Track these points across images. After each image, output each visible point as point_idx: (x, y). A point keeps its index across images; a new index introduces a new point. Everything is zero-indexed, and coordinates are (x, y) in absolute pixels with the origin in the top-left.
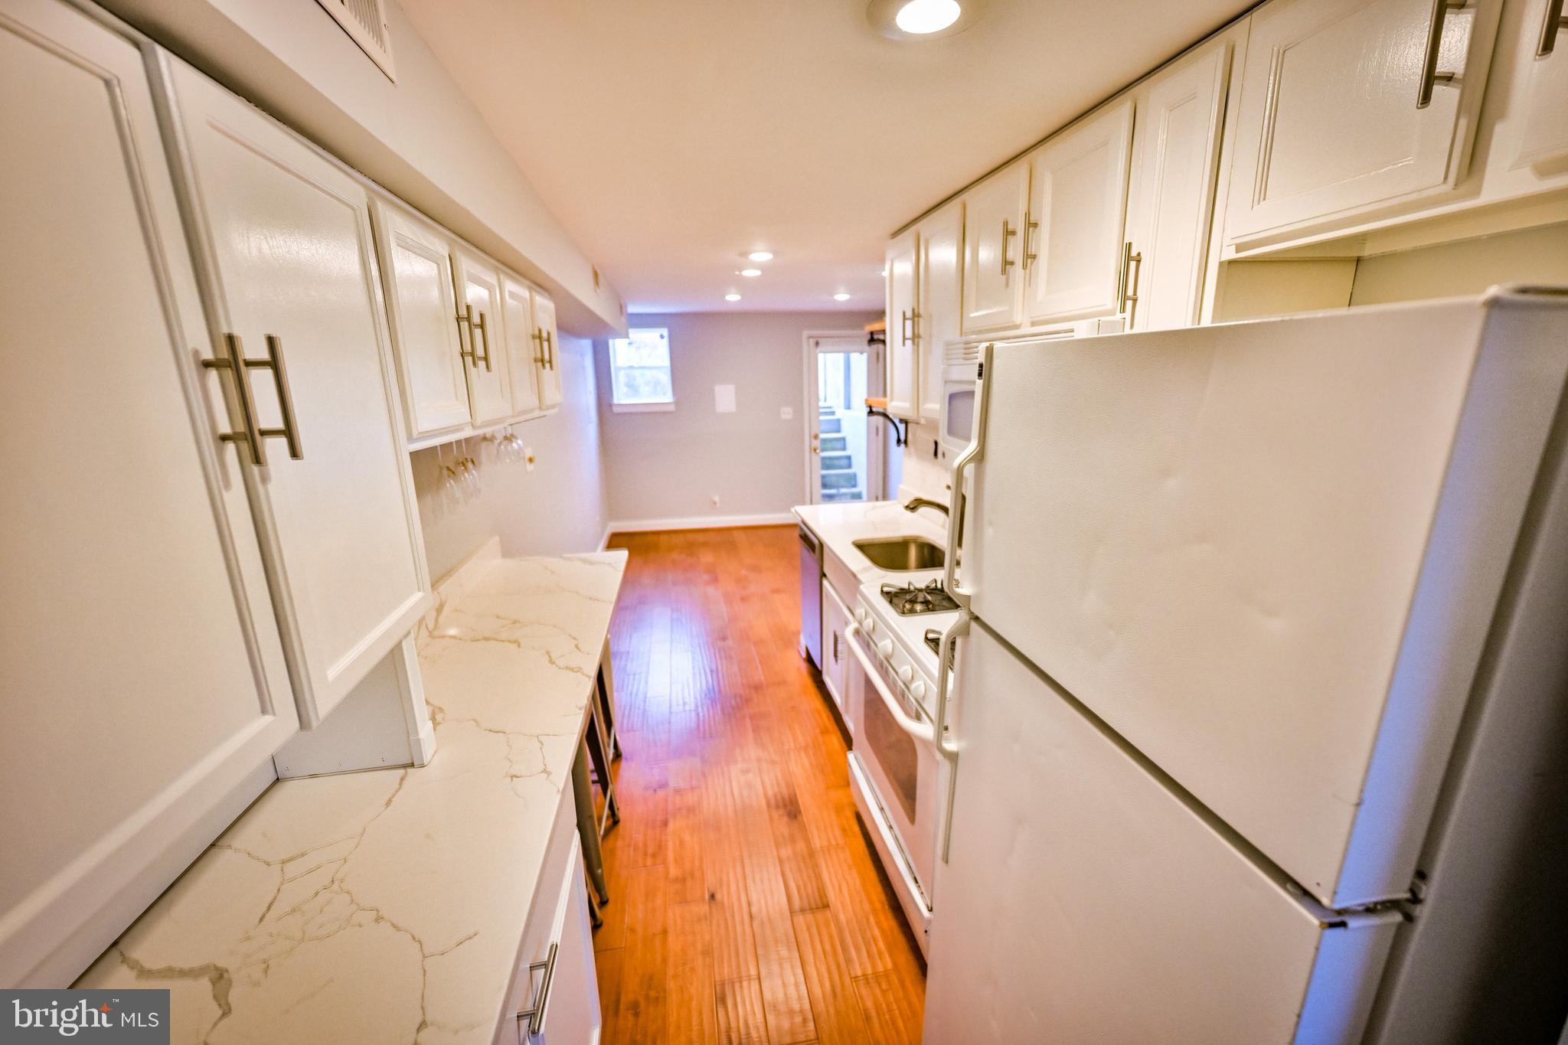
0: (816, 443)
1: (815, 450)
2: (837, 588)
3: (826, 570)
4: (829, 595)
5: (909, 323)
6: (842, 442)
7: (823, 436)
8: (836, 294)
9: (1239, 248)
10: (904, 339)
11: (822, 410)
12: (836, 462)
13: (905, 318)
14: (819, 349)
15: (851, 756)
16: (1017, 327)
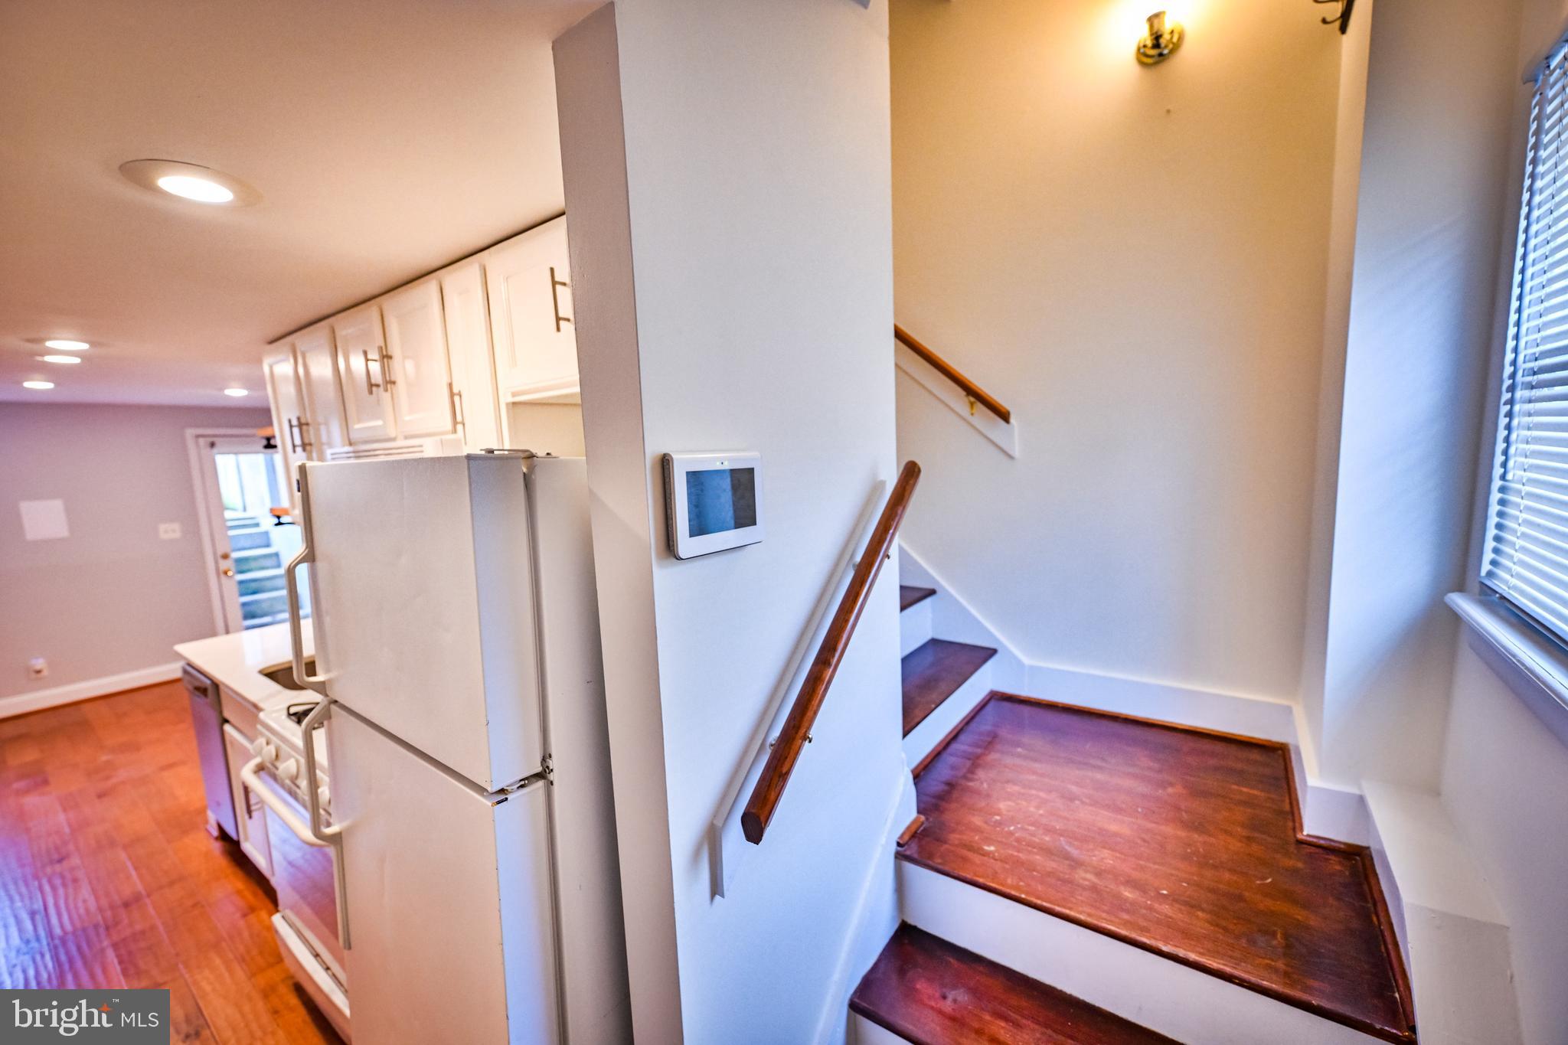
0: (224, 565)
1: (226, 573)
2: (242, 729)
3: (227, 714)
4: (234, 742)
5: (296, 431)
6: (274, 559)
7: (235, 555)
8: (228, 388)
9: (514, 395)
10: (294, 446)
11: (230, 524)
12: (268, 584)
13: (291, 426)
14: (215, 450)
15: (277, 919)
16: (394, 439)
